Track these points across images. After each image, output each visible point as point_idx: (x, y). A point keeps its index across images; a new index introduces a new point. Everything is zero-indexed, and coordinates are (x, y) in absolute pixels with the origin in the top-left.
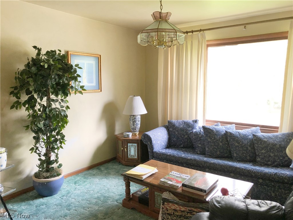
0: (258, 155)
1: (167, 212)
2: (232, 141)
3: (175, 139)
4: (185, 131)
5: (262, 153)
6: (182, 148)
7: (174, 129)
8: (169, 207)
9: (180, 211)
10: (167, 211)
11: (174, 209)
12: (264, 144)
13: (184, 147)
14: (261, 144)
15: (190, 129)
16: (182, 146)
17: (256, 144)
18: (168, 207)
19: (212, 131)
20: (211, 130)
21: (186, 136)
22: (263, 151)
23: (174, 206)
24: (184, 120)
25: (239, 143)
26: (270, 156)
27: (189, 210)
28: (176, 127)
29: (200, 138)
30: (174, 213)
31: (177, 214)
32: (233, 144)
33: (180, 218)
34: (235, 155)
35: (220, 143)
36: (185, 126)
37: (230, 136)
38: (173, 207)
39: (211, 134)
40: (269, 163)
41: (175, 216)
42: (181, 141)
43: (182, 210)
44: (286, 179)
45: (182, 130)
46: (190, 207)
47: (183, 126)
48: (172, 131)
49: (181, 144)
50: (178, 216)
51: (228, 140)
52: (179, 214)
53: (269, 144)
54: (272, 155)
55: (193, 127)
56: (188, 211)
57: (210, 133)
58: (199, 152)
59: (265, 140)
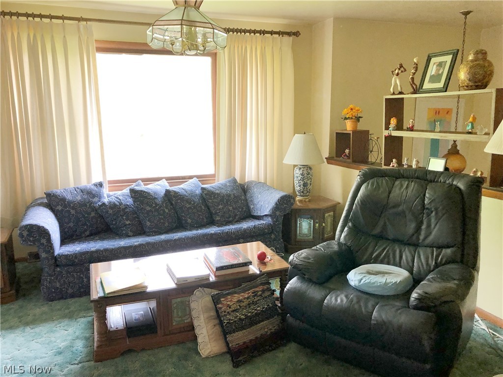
0: (216, 213)
1: (231, 310)
2: (180, 203)
3: (71, 225)
4: (88, 204)
5: (220, 209)
6: (88, 236)
7: (65, 206)
8: (230, 301)
9: (245, 299)
10: (230, 308)
11: (237, 301)
12: (218, 197)
13: (91, 235)
14: (214, 198)
15: (96, 199)
16: (88, 233)
17: (209, 199)
18: (229, 303)
19: (148, 193)
20: (146, 192)
21: (93, 214)
22: (220, 207)
23: (235, 297)
24: (79, 186)
25: (190, 203)
26: (229, 210)
27: (253, 293)
28: (70, 202)
29: (124, 210)
30: (239, 306)
31: (244, 304)
32: (183, 206)
33: (250, 307)
34: (189, 221)
35: (166, 210)
36: (85, 197)
37: (174, 197)
38: (235, 300)
39: (149, 199)
40: (231, 219)
41: (243, 309)
42: (85, 224)
43: (246, 296)
44: (266, 229)
45: (82, 204)
46: (252, 289)
47: (81, 196)
48: (62, 210)
49: (86, 230)
50: (246, 307)
51: (173, 202)
52: (246, 303)
53: (224, 196)
54: (231, 208)
55: (99, 196)
56: (253, 295)
57: (146, 197)
58: (130, 234)
59: (217, 192)
